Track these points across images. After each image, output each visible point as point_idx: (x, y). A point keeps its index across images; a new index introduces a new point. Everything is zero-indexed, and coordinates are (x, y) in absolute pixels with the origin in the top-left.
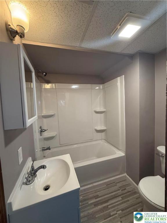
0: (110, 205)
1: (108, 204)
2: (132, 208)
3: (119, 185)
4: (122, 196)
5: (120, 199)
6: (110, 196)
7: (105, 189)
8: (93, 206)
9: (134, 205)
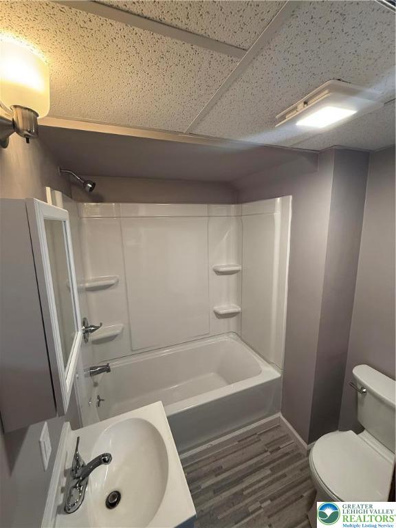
0: (247, 488)
1: (243, 486)
2: (292, 492)
3: (266, 439)
4: (272, 465)
5: (269, 472)
6: (246, 468)
7: (235, 452)
8: (211, 494)
9: (296, 486)
